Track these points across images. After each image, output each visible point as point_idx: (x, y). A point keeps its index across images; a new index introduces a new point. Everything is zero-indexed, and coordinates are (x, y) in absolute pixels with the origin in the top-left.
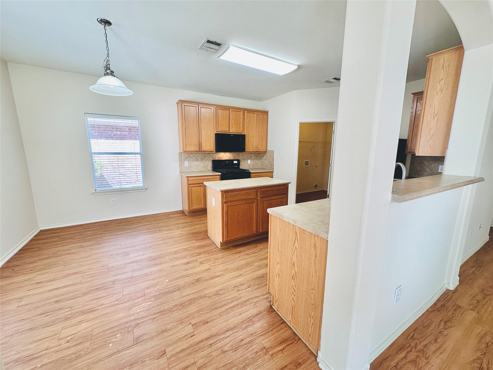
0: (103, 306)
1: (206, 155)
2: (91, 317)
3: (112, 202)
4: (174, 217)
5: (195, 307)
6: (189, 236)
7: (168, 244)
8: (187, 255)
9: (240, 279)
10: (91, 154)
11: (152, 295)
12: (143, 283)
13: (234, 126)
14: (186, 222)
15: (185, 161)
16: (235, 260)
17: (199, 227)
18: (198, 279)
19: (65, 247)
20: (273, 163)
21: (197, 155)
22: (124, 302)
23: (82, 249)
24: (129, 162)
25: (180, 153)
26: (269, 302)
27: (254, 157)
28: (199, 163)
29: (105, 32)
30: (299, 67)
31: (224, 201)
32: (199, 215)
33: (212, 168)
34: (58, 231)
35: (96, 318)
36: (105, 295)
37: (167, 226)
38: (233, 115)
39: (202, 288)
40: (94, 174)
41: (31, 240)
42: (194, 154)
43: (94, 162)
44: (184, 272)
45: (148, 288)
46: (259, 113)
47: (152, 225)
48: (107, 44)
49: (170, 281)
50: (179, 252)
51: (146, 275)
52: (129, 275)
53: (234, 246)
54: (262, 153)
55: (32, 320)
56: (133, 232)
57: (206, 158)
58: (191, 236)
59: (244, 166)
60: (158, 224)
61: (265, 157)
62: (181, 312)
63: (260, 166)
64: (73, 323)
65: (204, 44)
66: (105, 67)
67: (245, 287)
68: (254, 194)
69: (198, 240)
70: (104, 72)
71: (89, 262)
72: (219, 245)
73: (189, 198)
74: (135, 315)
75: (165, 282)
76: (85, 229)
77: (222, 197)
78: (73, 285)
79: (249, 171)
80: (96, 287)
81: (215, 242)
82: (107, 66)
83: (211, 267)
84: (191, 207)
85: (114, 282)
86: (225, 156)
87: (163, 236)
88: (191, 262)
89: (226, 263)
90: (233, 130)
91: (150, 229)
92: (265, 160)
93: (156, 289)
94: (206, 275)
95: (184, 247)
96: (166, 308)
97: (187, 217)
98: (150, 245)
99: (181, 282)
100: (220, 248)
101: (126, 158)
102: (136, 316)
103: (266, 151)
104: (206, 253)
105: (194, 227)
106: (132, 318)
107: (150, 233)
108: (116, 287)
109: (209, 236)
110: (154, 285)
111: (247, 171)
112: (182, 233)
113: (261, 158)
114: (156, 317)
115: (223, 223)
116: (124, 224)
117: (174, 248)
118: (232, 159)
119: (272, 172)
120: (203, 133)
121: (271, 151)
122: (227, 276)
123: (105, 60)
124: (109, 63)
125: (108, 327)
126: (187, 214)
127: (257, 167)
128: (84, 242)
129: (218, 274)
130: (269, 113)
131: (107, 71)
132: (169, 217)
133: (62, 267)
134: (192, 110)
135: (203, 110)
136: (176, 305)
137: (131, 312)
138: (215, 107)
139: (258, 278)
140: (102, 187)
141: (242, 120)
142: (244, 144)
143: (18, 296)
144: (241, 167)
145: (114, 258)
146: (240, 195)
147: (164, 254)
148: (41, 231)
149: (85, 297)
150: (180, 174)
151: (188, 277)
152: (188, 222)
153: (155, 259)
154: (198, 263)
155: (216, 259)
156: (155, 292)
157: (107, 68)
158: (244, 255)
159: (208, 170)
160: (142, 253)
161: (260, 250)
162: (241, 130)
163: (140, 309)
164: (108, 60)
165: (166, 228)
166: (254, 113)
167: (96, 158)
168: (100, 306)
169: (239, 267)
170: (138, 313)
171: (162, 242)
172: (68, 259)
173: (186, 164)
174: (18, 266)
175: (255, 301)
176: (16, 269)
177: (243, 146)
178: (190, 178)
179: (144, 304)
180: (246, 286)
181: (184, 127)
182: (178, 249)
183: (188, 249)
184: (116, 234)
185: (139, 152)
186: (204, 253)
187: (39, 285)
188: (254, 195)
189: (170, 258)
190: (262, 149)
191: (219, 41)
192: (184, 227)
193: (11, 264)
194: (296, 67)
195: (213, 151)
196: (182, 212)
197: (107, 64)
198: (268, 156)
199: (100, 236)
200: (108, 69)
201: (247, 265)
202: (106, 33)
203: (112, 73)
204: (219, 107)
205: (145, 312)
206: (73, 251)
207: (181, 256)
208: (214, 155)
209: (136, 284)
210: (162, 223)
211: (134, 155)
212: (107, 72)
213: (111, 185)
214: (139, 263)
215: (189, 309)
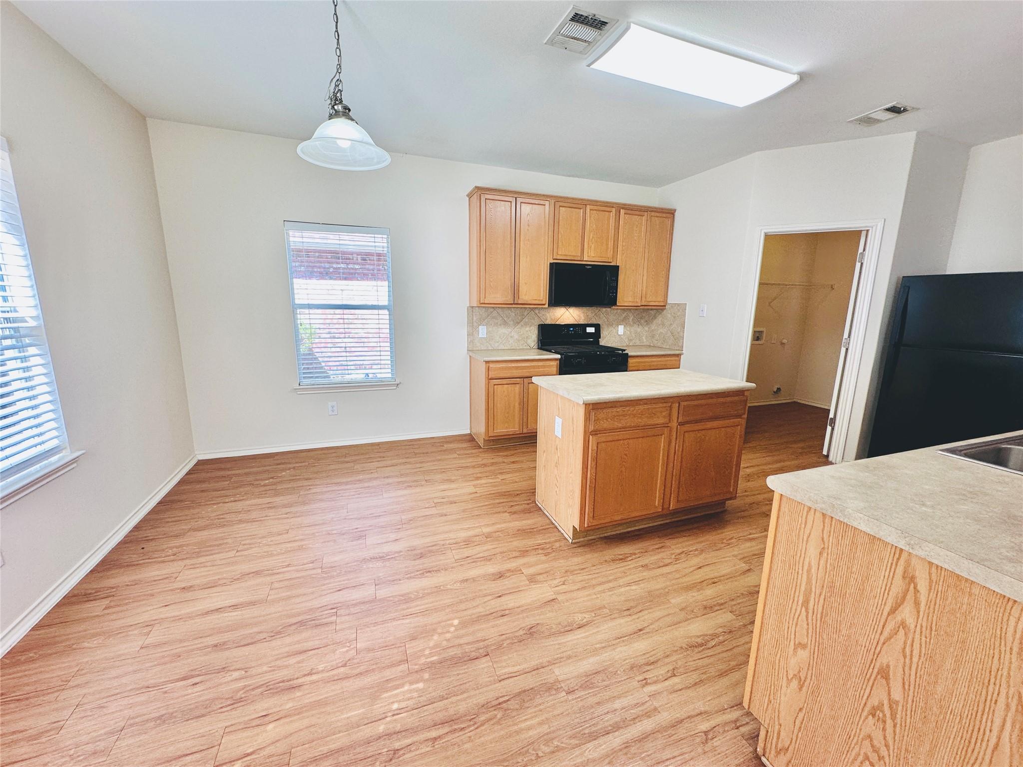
0: (314, 677)
1: (526, 314)
2: (288, 707)
3: (330, 409)
4: (452, 451)
5: (537, 720)
6: (492, 502)
7: (449, 518)
8: (493, 552)
9: (641, 646)
10: (294, 308)
11: (423, 660)
12: (399, 622)
13: (593, 247)
14: (481, 463)
15: (479, 325)
16: (615, 579)
17: (512, 480)
18: (531, 628)
19: (240, 503)
20: (681, 333)
21: (507, 312)
22: (361, 674)
23: (271, 513)
24: (361, 326)
25: (469, 308)
26: (746, 740)
27: (633, 320)
28: (510, 330)
29: (335, 11)
30: (803, 77)
31: (591, 428)
32: (507, 449)
33: (536, 341)
34: (229, 466)
35: (298, 712)
36: (317, 643)
37: (443, 472)
38: (592, 218)
39: (545, 660)
40: (298, 350)
41: (181, 482)
42: (500, 310)
43: (299, 325)
44: (493, 602)
45: (413, 638)
46: (653, 214)
47: (408, 466)
48: (338, 40)
49: (464, 624)
50: (476, 544)
51: (406, 599)
52: (368, 592)
53: (605, 538)
54: (652, 309)
55: (166, 692)
56: (370, 479)
57: (526, 320)
58: (498, 501)
59: (608, 339)
60: (422, 465)
61: (659, 320)
62: (501, 729)
63: (645, 340)
64: (246, 719)
65: (562, 26)
66: (331, 99)
67: (661, 671)
68: (664, 414)
69: (515, 513)
70: (328, 110)
71: (284, 546)
72: (569, 534)
73: (487, 410)
74: (388, 719)
75: (452, 625)
76: (278, 464)
77: (587, 419)
78: (252, 603)
79: (626, 352)
80: (300, 618)
81: (556, 524)
82: (335, 94)
83: (559, 593)
84: (491, 429)
85: (335, 608)
86: (568, 315)
87: (434, 495)
88: (508, 574)
89: (594, 586)
90: (591, 256)
91: (407, 475)
92: (660, 327)
93: (431, 644)
94: (549, 617)
95: (486, 530)
96: (462, 708)
97: (481, 450)
98: (410, 516)
99: (490, 631)
100: (571, 541)
101: (356, 317)
102: (390, 722)
103: (665, 306)
104: (540, 551)
105: (501, 477)
106: (381, 728)
107: (406, 485)
108: (342, 623)
109: (540, 506)
110: (426, 632)
111: (620, 352)
112: (474, 490)
113: (648, 323)
114: (439, 737)
115: (584, 481)
116: (354, 458)
117: (462, 529)
118: (582, 322)
119: (679, 356)
120: (524, 262)
121: (678, 305)
122: (607, 630)
123: (332, 79)
124: (340, 87)
125: (325, 749)
126: (481, 443)
127: (638, 343)
128: (276, 495)
129: (579, 618)
130: (676, 214)
131: (336, 107)
132: (444, 448)
133: (232, 554)
134: (501, 210)
135: (526, 209)
136: (485, 706)
137: (379, 708)
138: (553, 201)
139: (692, 646)
140: (312, 377)
141: (612, 232)
142: (616, 288)
143: (145, 617)
144: (603, 342)
145: (335, 541)
146: (629, 415)
147: (442, 543)
148: (200, 463)
149: (274, 643)
150: (468, 353)
151: (505, 619)
152: (485, 465)
153: (422, 556)
154: (525, 578)
155: (566, 572)
156: (431, 655)
157: (336, 99)
158: (636, 568)
159: (528, 347)
160: (393, 536)
161: (677, 559)
162: (610, 254)
163: (399, 701)
164: (338, 80)
165: (438, 477)
166: (641, 213)
167: (302, 316)
168: (305, 675)
169: (632, 604)
170: (393, 715)
171: (433, 511)
172: (246, 534)
173: (483, 331)
174: (152, 540)
175: (704, 726)
176: (149, 547)
177: (613, 293)
178: (491, 365)
179: (406, 688)
180: (665, 669)
181: (483, 248)
182: (471, 533)
183: (494, 535)
184: (338, 480)
185: (386, 303)
186: (534, 552)
187: (189, 595)
188: (664, 417)
189: (456, 557)
190: (654, 299)
191: (602, 16)
192: (479, 475)
193: (141, 534)
194: (795, 78)
195: (544, 305)
196: (470, 439)
197: (337, 90)
198: (669, 316)
199: (306, 483)
200: (337, 102)
201: (653, 599)
202: (335, 14)
203: (346, 112)
204: (560, 201)
205: (412, 715)
206: (254, 515)
207: (481, 555)
208: (543, 312)
209: (384, 622)
210: (428, 462)
211: (376, 312)
212: (335, 110)
213: (328, 373)
214: (387, 564)
215: (523, 725)
